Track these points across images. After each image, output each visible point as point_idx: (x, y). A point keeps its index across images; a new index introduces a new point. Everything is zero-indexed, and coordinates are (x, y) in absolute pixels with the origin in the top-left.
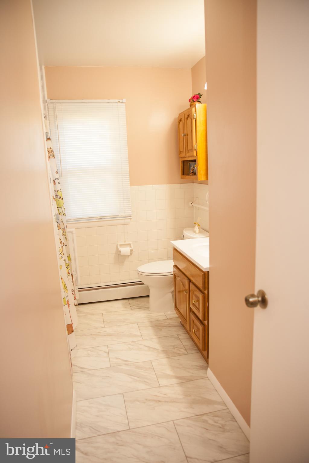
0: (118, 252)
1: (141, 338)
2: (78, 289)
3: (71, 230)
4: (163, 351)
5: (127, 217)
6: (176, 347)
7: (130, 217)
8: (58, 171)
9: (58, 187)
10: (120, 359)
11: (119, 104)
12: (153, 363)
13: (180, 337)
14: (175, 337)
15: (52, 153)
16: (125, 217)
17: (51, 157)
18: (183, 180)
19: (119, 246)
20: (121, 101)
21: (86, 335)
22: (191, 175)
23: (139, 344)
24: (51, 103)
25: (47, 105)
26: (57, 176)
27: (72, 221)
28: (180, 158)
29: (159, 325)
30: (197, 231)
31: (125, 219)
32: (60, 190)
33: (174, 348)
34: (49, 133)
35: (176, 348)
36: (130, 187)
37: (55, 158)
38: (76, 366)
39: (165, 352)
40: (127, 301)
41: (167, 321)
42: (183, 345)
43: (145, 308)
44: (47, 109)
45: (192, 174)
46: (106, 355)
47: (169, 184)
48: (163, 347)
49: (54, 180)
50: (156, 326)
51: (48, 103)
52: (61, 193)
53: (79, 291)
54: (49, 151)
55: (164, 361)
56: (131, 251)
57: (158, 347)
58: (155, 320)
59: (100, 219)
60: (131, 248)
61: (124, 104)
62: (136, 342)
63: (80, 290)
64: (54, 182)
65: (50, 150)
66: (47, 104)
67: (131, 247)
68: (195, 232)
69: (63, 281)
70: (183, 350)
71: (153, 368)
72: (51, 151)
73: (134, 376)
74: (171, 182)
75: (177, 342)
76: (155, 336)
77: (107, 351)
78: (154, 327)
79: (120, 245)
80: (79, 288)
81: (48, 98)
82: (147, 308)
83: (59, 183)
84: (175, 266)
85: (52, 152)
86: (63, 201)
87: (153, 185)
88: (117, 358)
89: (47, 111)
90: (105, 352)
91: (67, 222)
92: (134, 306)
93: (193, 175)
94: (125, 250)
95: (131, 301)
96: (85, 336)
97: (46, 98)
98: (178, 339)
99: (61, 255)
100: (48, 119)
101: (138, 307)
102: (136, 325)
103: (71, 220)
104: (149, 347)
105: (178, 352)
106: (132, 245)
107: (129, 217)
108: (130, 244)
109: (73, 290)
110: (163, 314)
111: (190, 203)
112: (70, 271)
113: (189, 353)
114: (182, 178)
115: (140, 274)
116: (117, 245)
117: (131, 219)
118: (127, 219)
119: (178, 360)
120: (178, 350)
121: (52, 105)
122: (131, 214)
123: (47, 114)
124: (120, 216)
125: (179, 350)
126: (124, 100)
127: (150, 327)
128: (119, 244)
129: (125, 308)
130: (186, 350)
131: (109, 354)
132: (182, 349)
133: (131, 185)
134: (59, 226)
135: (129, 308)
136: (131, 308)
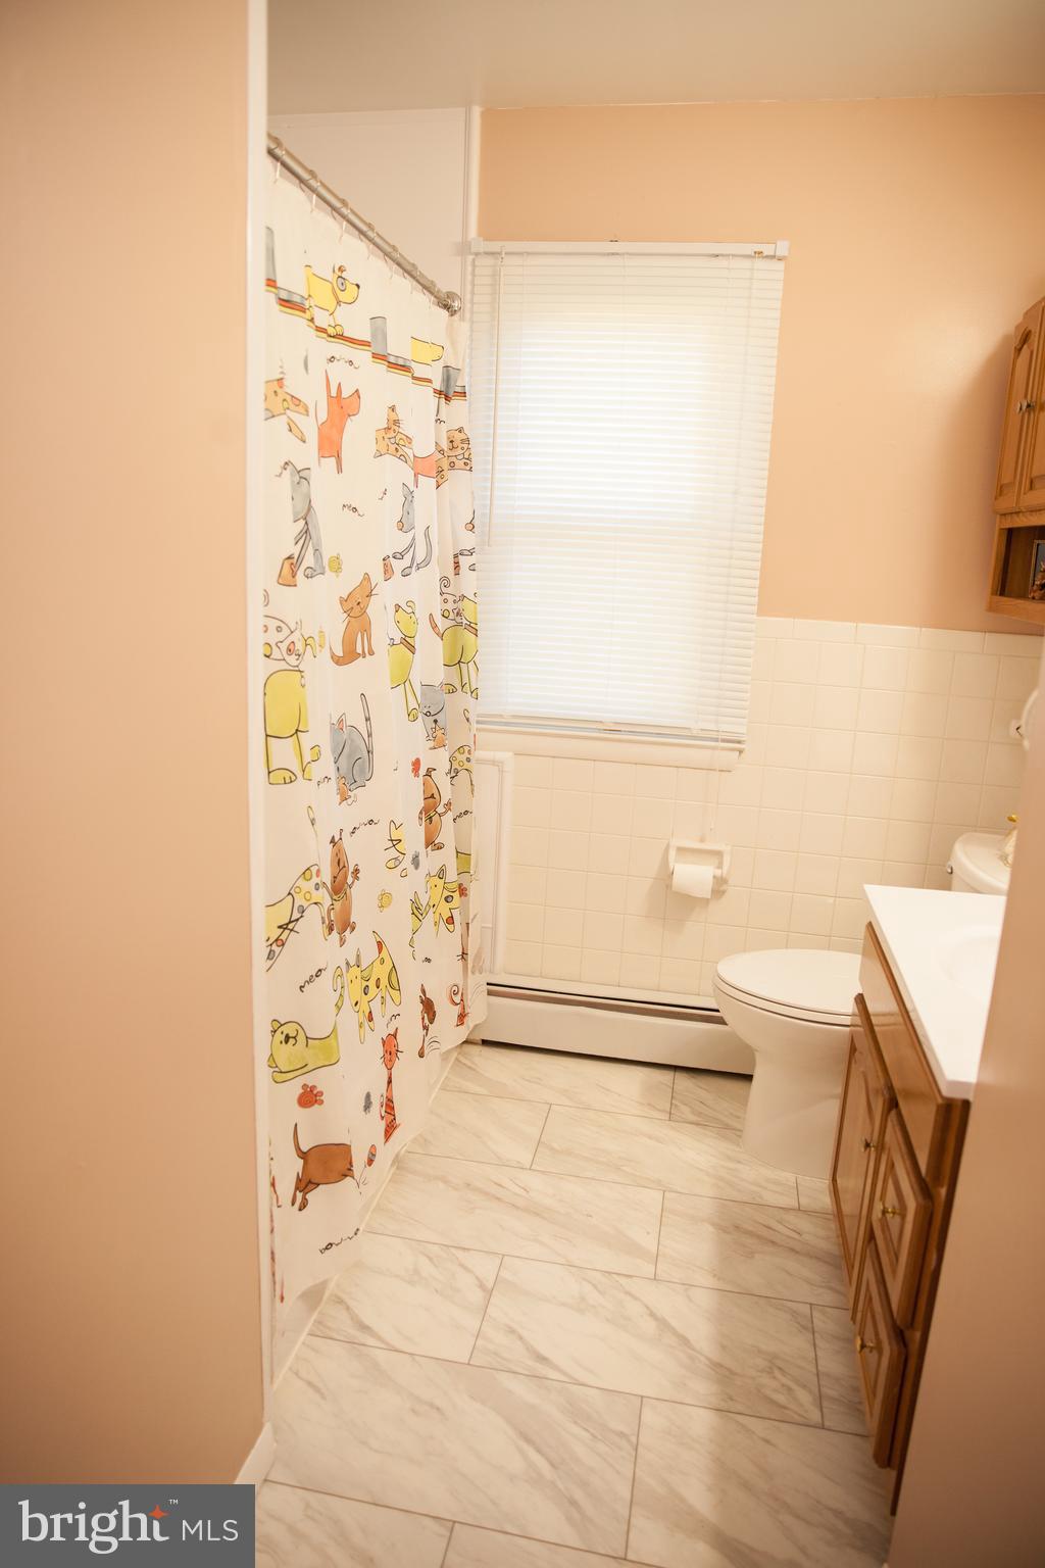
0: (666, 876)
1: (649, 1270)
2: (488, 984)
3: (499, 755)
4: (717, 1366)
5: (724, 741)
6: (780, 1369)
7: (739, 742)
8: (475, 522)
9: (468, 583)
10: (521, 1338)
11: (759, 263)
12: (648, 1416)
13: (819, 1321)
14: (794, 1314)
15: (462, 449)
16: (716, 740)
17: (460, 463)
18: (994, 614)
19: (672, 853)
20: (768, 250)
21: (445, 1181)
23: (628, 1293)
24: (486, 253)
25: (474, 260)
26: (468, 540)
27: (507, 724)
28: (998, 515)
29: (751, 1228)
31: (714, 748)
32: (472, 597)
33: (770, 1372)
34: (467, 370)
35: (777, 1373)
36: (755, 617)
37: (470, 470)
38: (348, 1308)
39: (723, 1374)
40: (666, 1077)
41: (794, 1220)
42: (814, 1370)
43: (727, 1127)
44: (469, 277)
46: (477, 1296)
47: (921, 627)
48: (724, 1347)
49: (456, 556)
50: (737, 1227)
51: (477, 254)
52: (476, 608)
53: (490, 993)
54: (452, 442)
55: (701, 1422)
56: (720, 881)
57: (701, 1333)
58: (745, 1199)
59: (614, 731)
60: (718, 872)
61: (781, 265)
62: (623, 1281)
63: (495, 989)
64: (457, 566)
65: (458, 437)
66: (471, 257)
67: (720, 866)
69: (384, 954)
70: (804, 1397)
71: (634, 1439)
72: (462, 441)
73: (539, 1451)
74: (941, 618)
75: (797, 1345)
76: (715, 1276)
77: (490, 1285)
78: (725, 1230)
79: (680, 850)
80: (490, 982)
81: (480, 233)
82: (730, 1131)
83: (472, 568)
84: (860, 1000)
85: (466, 446)
86: (479, 640)
87: (861, 625)
88: (512, 1331)
89: (469, 287)
90: (482, 1286)
91: (478, 722)
92: (683, 1107)
94: (693, 875)
95: (684, 1082)
96: (441, 1185)
97: (473, 232)
98: (804, 1328)
99: (393, 853)
100: (468, 315)
101: (700, 1114)
102: (658, 1195)
103: (501, 716)
104: (663, 1324)
105: (781, 1398)
106: (726, 860)
107: (735, 743)
108: (719, 854)
109: (455, 988)
110: (788, 1177)
112: (456, 914)
113: (827, 1424)
114: (992, 608)
115: (721, 986)
116: (668, 846)
117: (741, 752)
118: (723, 749)
119: (767, 1441)
120: (783, 1385)
121: (489, 261)
122: (743, 730)
123: (468, 296)
124: (695, 733)
125: (790, 1389)
126: (782, 248)
127: (711, 1229)
128: (676, 842)
129: (649, 1104)
130: (820, 1400)
131: (492, 1300)
132: (804, 1387)
133: (761, 612)
134: (439, 733)
135: (663, 1111)
136: (670, 1113)
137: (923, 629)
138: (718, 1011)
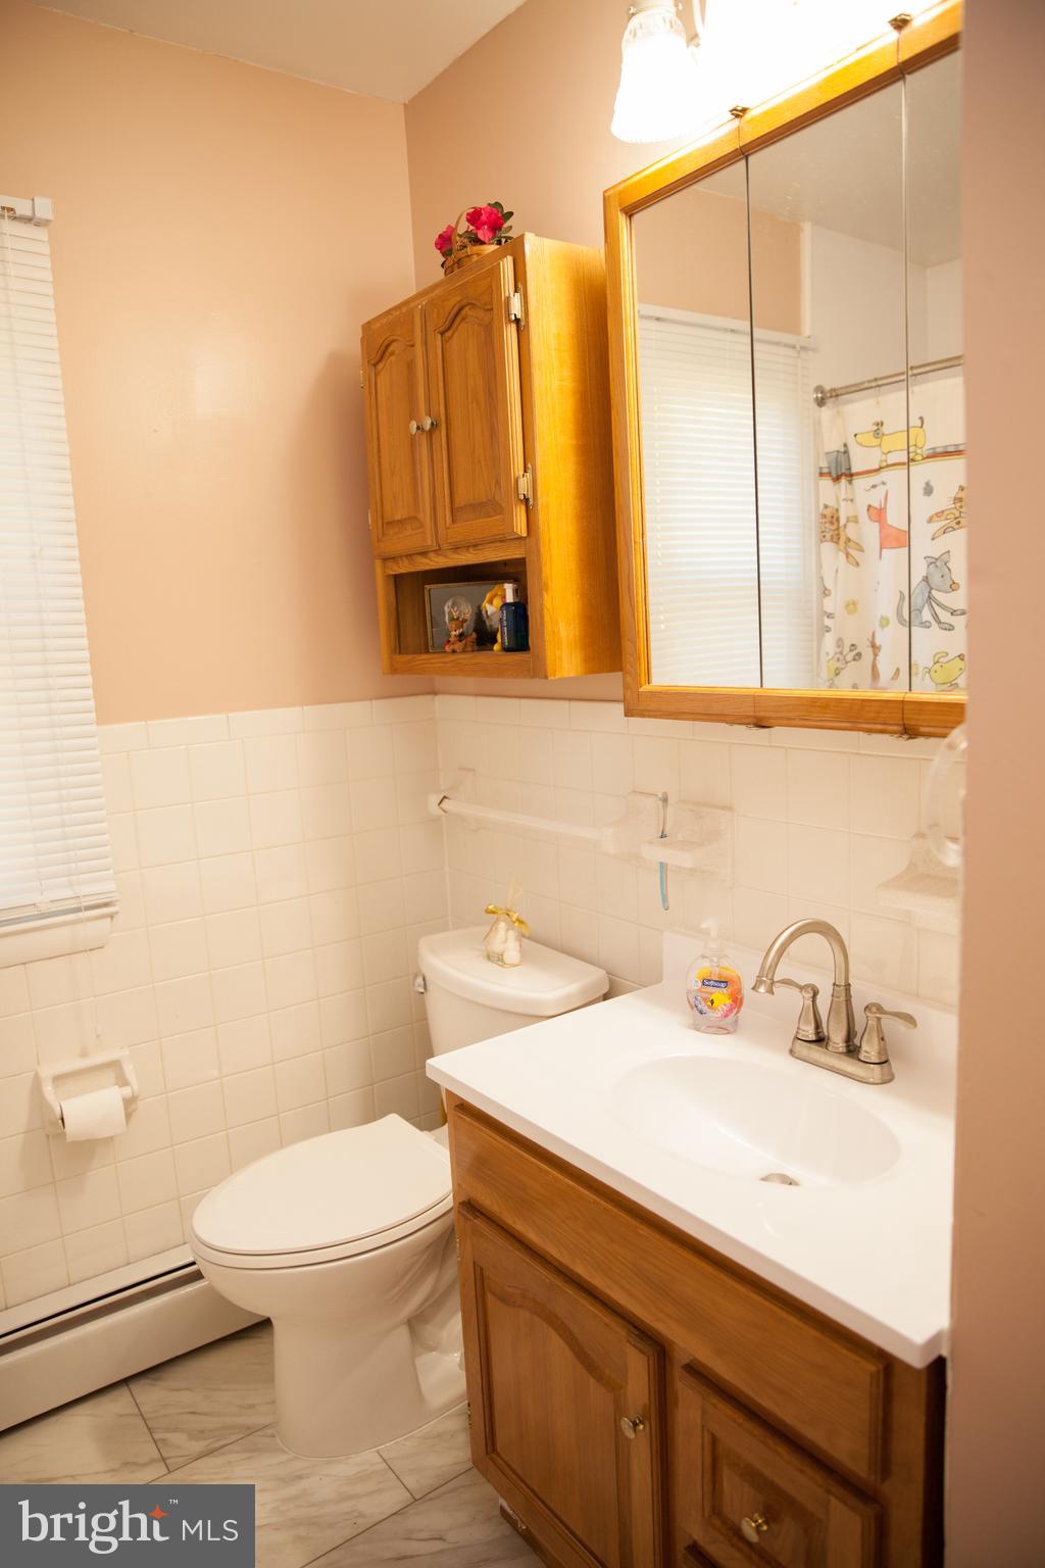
0: (49, 1126)
5: (86, 909)
7: (106, 905)
16: (75, 910)
18: (396, 676)
19: (47, 1087)
22: (454, 652)
28: (378, 563)
30: (512, 954)
31: (75, 922)
36: (94, 726)
40: (120, 1403)
45: (458, 646)
47: (302, 705)
56: (129, 1103)
60: (127, 1091)
67: (123, 1082)
68: (497, 959)
74: (324, 691)
79: (58, 1079)
93: (464, 651)
94: (93, 1108)
106: (129, 1070)
107: (102, 906)
108: (115, 1065)
111: (434, 799)
114: (394, 670)
116: (38, 1080)
117: (112, 917)
118: (86, 919)
122: (111, 886)
124: (44, 908)
128: (49, 1070)
129: (124, 1463)
133: (102, 718)
135: (152, 1461)
136: (164, 1459)
137: (305, 708)
138: (193, 1263)
